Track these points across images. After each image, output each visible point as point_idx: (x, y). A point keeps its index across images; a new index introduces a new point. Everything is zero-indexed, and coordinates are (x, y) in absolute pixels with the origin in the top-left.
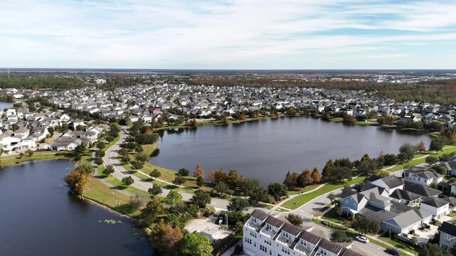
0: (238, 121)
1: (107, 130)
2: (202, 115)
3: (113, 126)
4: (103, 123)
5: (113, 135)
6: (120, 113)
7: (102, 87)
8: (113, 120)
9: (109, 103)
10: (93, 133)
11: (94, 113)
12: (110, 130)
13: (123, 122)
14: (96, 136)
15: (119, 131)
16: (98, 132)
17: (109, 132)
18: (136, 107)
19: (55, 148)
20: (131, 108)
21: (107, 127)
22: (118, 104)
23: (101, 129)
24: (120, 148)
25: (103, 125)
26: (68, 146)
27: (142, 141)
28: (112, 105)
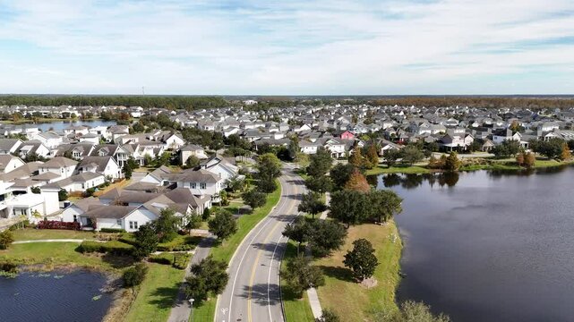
0: (553, 163)
1: (251, 170)
2: (454, 144)
3: (265, 160)
4: (243, 155)
5: (261, 187)
6: (278, 137)
7: (251, 108)
8: (264, 148)
9: (258, 123)
10: (211, 179)
11: (230, 136)
12: (256, 171)
13: (286, 155)
14: (218, 188)
15: (279, 174)
16: (225, 176)
17: (254, 175)
18: (305, 128)
19: (91, 224)
20: (297, 130)
21: (250, 164)
22: (274, 124)
23: (236, 169)
24: (286, 240)
25: (244, 159)
26: (128, 219)
27: (348, 212)
28: (263, 126)
